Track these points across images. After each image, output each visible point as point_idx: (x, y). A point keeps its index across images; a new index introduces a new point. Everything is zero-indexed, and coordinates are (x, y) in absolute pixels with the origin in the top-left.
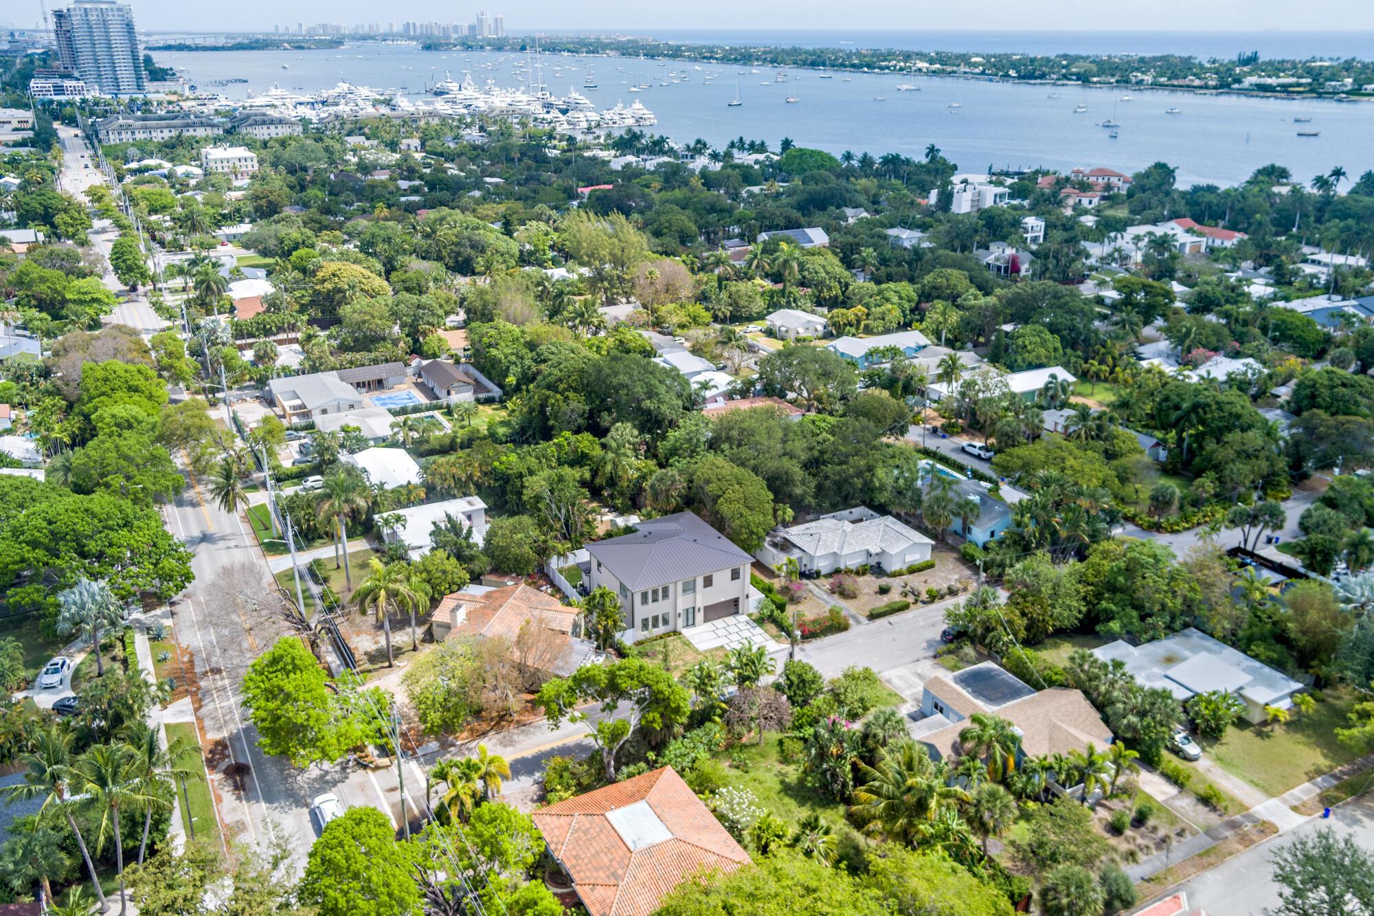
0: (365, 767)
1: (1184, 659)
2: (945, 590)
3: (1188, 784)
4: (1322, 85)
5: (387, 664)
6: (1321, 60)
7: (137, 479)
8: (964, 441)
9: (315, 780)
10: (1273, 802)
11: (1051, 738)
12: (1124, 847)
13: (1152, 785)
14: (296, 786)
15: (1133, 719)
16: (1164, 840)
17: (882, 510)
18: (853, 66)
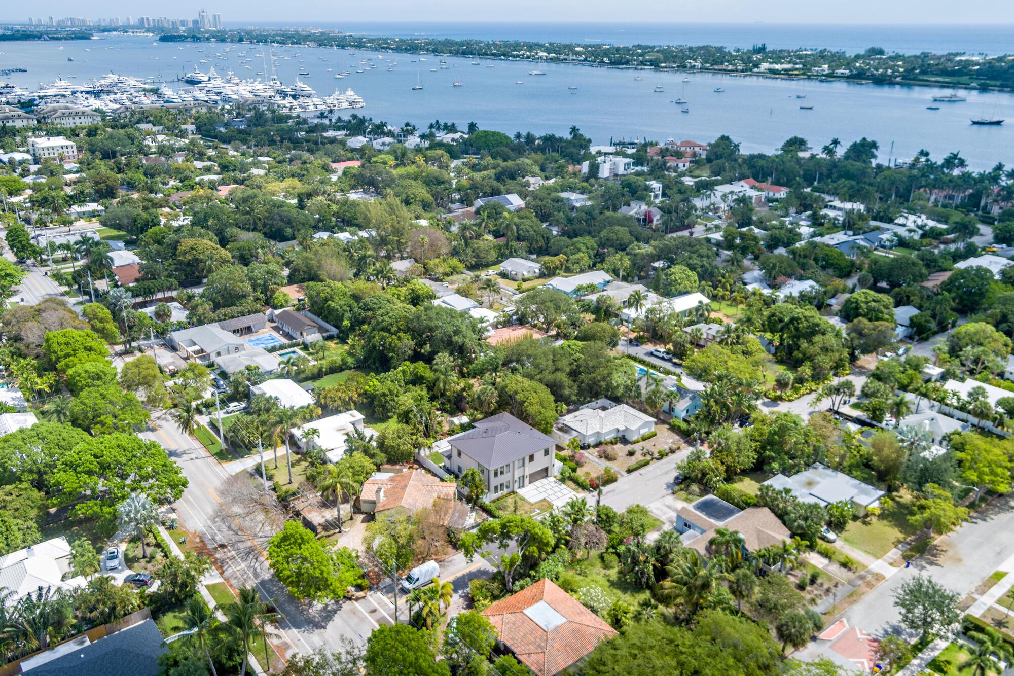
0: (350, 599)
1: (818, 483)
2: (668, 450)
3: (833, 557)
4: (810, 70)
5: (337, 531)
6: (806, 50)
7: (122, 417)
8: (650, 347)
9: (321, 611)
10: (879, 562)
11: (758, 538)
12: (808, 597)
13: (815, 560)
14: (311, 616)
15: (802, 522)
16: (828, 590)
17: (617, 400)
18: (493, 55)
